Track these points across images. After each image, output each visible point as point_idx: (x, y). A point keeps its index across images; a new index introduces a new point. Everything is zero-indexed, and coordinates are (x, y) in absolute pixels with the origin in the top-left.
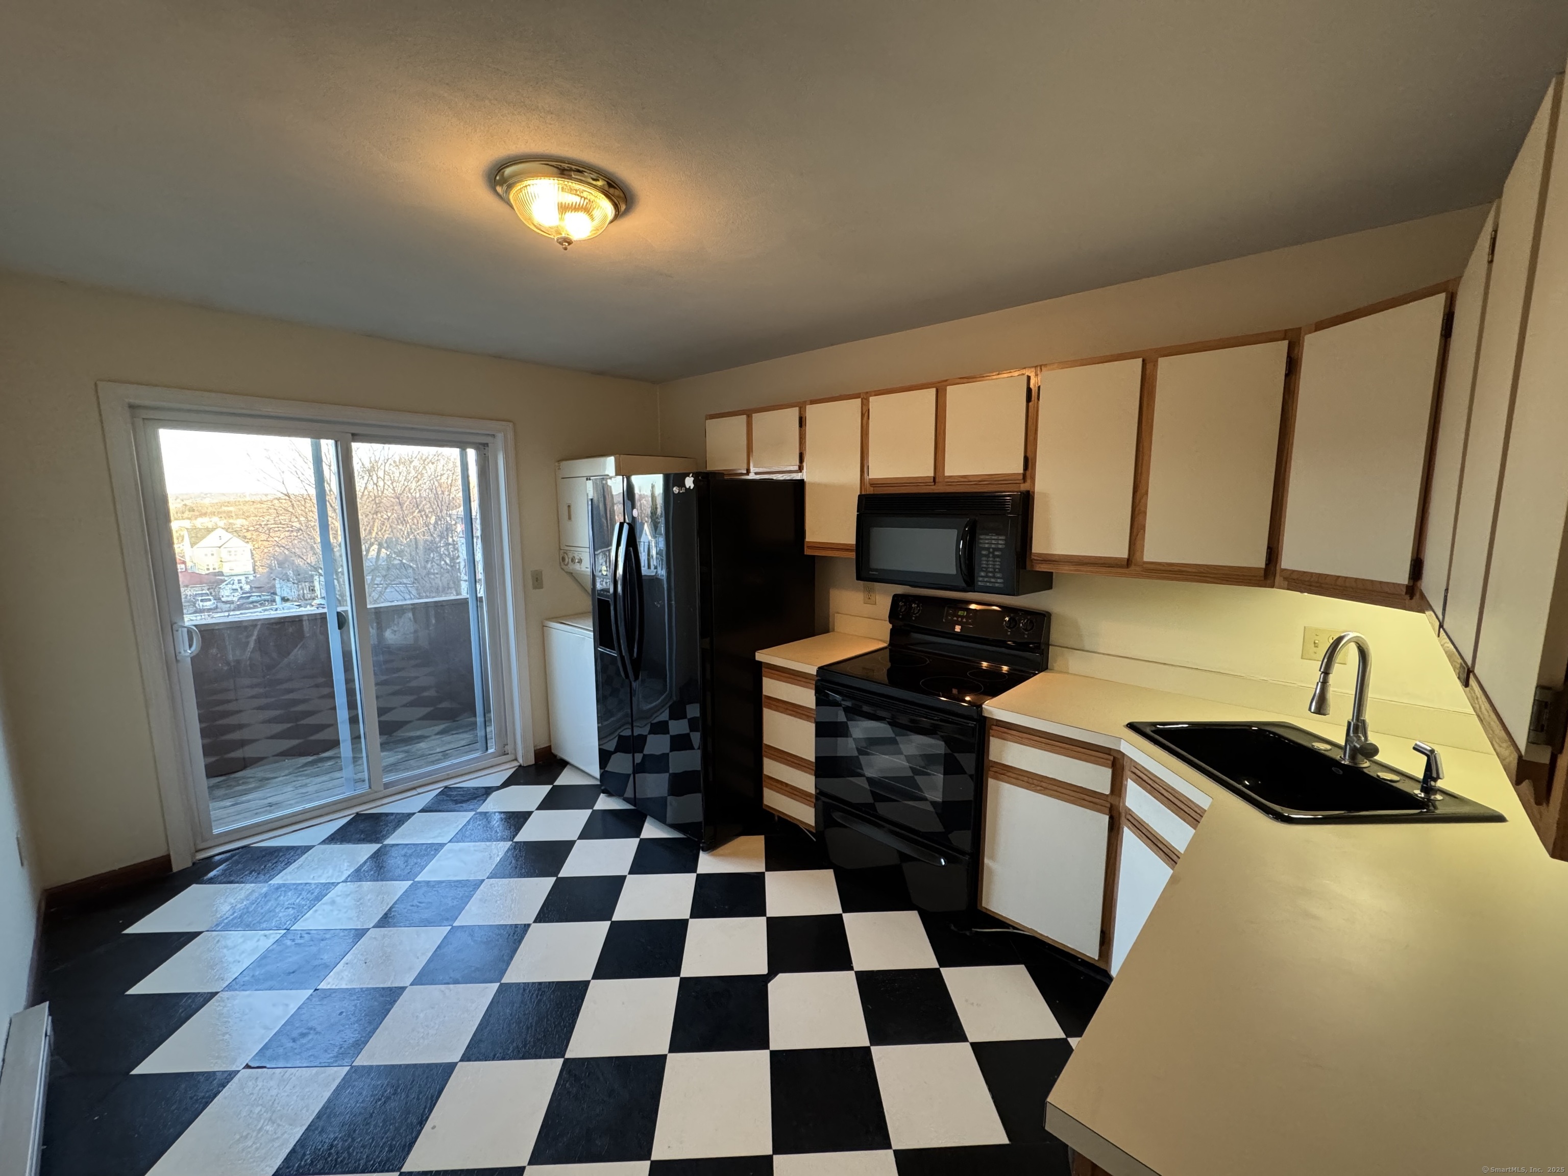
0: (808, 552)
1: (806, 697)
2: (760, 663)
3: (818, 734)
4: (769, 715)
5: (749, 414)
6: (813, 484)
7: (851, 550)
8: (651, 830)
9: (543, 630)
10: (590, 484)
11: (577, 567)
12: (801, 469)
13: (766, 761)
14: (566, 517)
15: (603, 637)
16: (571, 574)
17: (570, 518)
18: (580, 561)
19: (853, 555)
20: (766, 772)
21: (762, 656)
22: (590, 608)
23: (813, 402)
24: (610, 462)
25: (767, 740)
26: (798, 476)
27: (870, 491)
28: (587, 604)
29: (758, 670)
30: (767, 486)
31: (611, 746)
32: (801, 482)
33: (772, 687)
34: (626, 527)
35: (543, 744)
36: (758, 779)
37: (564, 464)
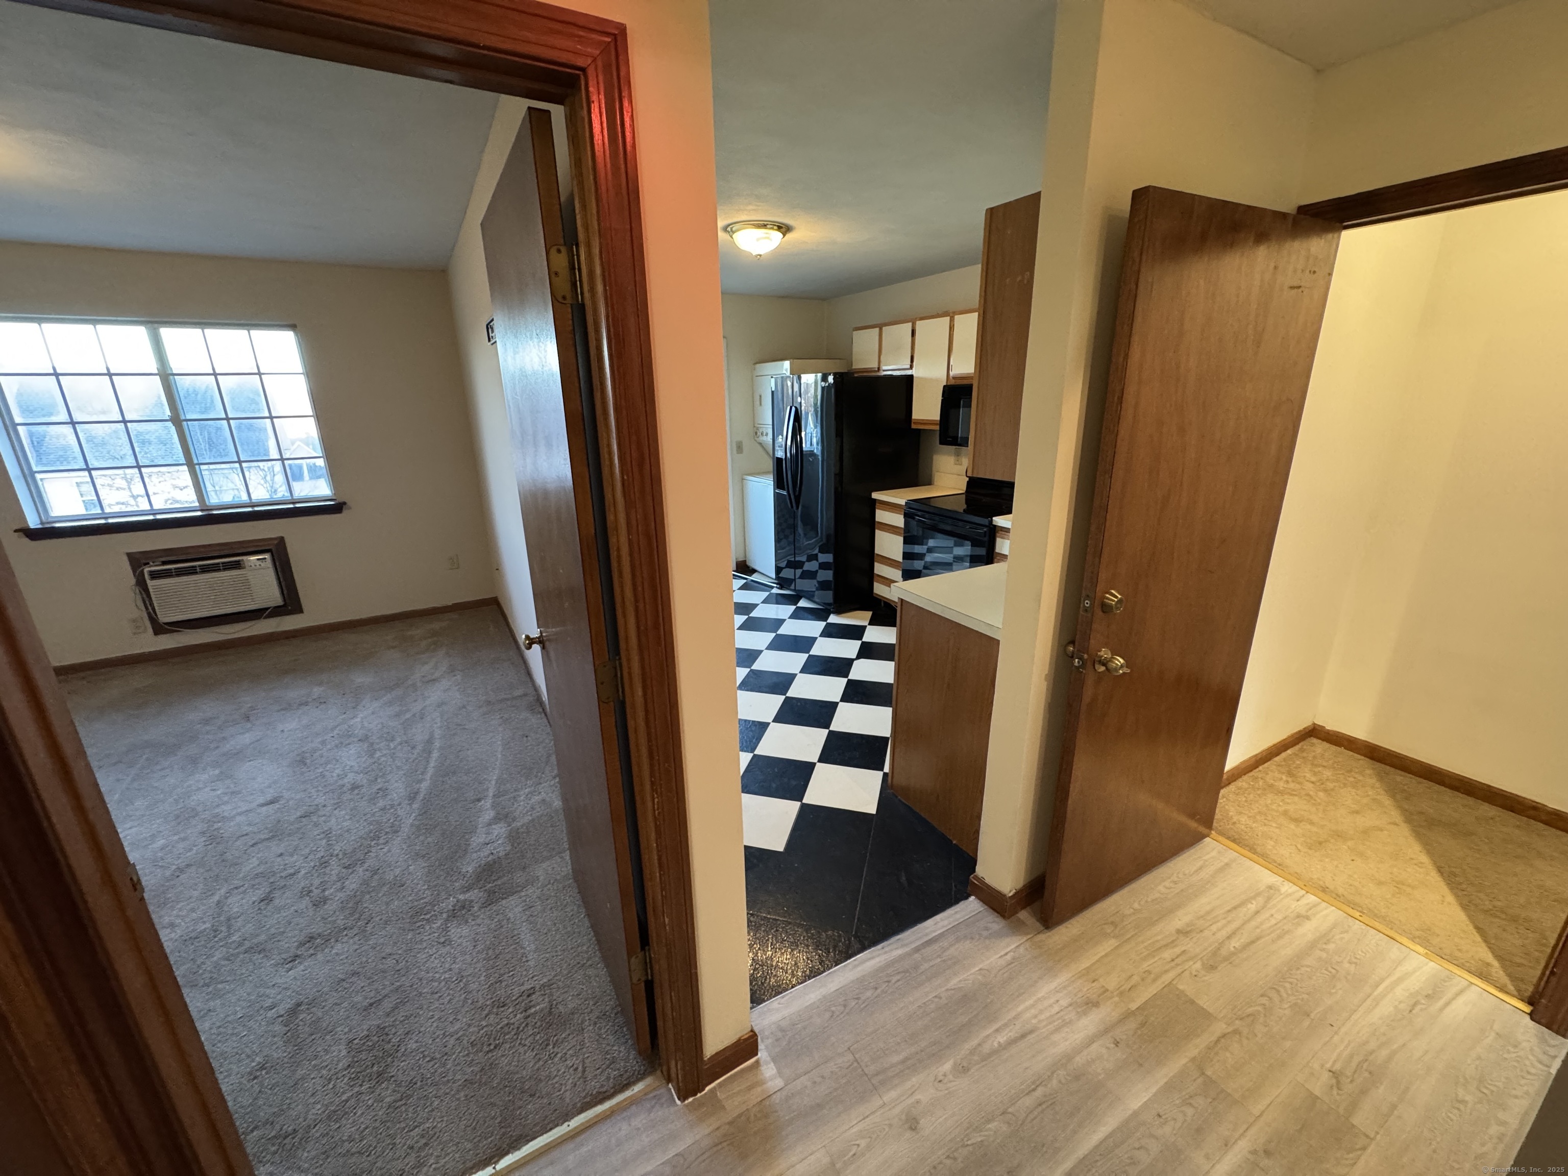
0: (913, 426)
1: (898, 520)
2: (875, 500)
3: (905, 543)
4: (879, 534)
5: (880, 327)
6: (919, 378)
7: (936, 424)
8: (803, 603)
9: (742, 482)
10: (773, 380)
11: (764, 438)
12: (911, 367)
13: (876, 565)
14: (758, 403)
15: (779, 483)
16: (760, 444)
17: (761, 404)
18: (767, 435)
19: (937, 428)
20: (876, 571)
21: (875, 495)
22: (771, 469)
23: (922, 319)
24: (787, 364)
25: (877, 551)
26: (909, 372)
27: (952, 382)
28: (770, 465)
29: (873, 505)
30: (891, 380)
31: (783, 564)
32: (911, 377)
33: (881, 516)
34: (793, 409)
35: (741, 559)
36: (870, 576)
37: (758, 365)
